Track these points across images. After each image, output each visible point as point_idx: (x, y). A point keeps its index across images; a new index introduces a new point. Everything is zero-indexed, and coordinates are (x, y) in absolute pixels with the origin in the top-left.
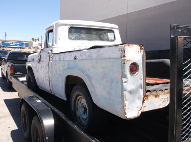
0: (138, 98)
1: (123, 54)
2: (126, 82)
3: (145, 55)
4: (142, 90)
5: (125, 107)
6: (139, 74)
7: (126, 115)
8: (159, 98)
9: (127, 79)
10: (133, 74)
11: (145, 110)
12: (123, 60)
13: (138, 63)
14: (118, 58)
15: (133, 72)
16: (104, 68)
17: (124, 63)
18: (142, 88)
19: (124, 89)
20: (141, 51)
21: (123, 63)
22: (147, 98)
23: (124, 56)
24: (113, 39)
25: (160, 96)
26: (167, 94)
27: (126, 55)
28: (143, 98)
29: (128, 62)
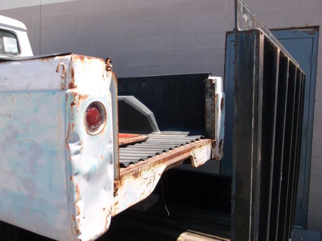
0: (105, 188)
1: (69, 81)
2: (78, 153)
3: (115, 84)
4: (113, 165)
5: (77, 218)
6: (106, 129)
7: (79, 237)
8: (141, 177)
9: (80, 144)
10: (94, 130)
11: (118, 212)
12: (69, 96)
13: (104, 104)
14: (54, 92)
15: (93, 127)
16: (10, 116)
17: (73, 104)
18: (111, 163)
19: (74, 172)
20: (107, 75)
21: (69, 102)
22: (121, 182)
23: (72, 86)
24: (16, 51)
25: (144, 173)
26: (153, 166)
27: (76, 84)
28: (115, 185)
29: (81, 101)
